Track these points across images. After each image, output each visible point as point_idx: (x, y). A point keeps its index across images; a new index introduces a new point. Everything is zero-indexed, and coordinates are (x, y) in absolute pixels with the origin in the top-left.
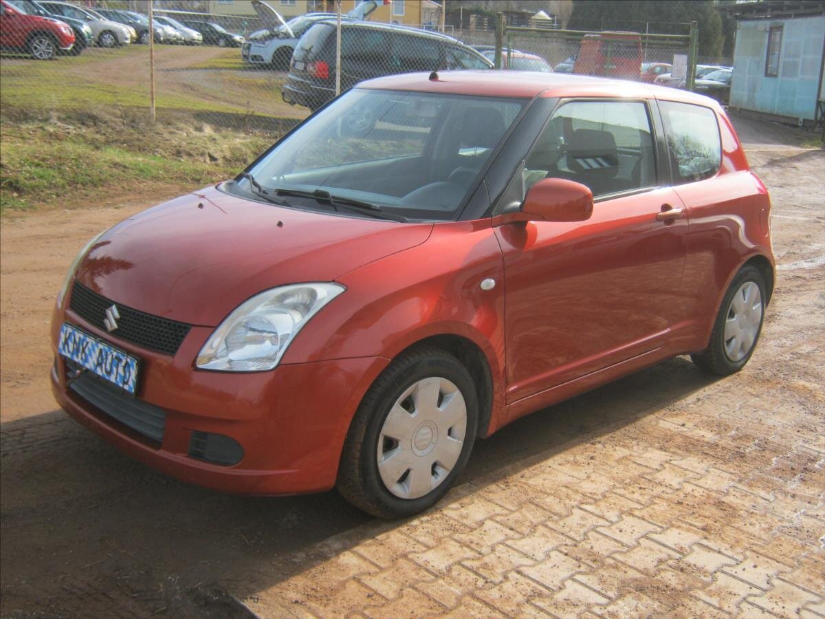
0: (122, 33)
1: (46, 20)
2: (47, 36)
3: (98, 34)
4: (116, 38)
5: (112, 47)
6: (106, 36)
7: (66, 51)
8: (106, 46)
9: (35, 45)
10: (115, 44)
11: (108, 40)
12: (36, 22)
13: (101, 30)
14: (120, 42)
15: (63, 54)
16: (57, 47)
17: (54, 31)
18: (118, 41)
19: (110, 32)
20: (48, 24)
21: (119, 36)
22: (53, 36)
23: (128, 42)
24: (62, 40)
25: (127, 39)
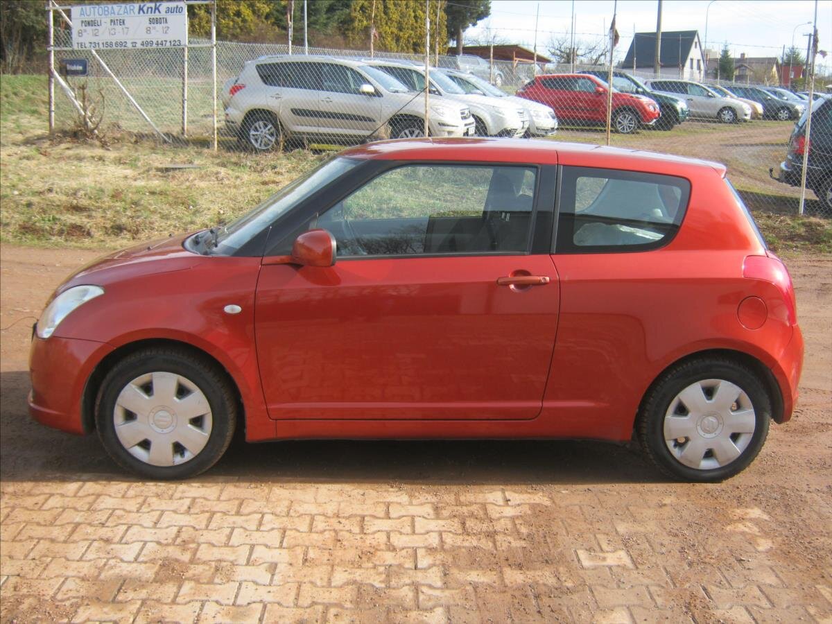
0: (742, 109)
1: (632, 97)
2: (632, 112)
3: (718, 110)
4: (735, 115)
5: (730, 123)
6: (725, 112)
7: (647, 125)
8: (725, 122)
9: (619, 120)
10: (733, 120)
11: (727, 116)
12: (624, 99)
13: (721, 106)
14: (739, 117)
15: (644, 129)
16: (639, 122)
17: (638, 108)
18: (736, 117)
19: (730, 109)
20: (634, 101)
21: (739, 113)
22: (637, 113)
23: (748, 118)
24: (645, 116)
25: (746, 115)
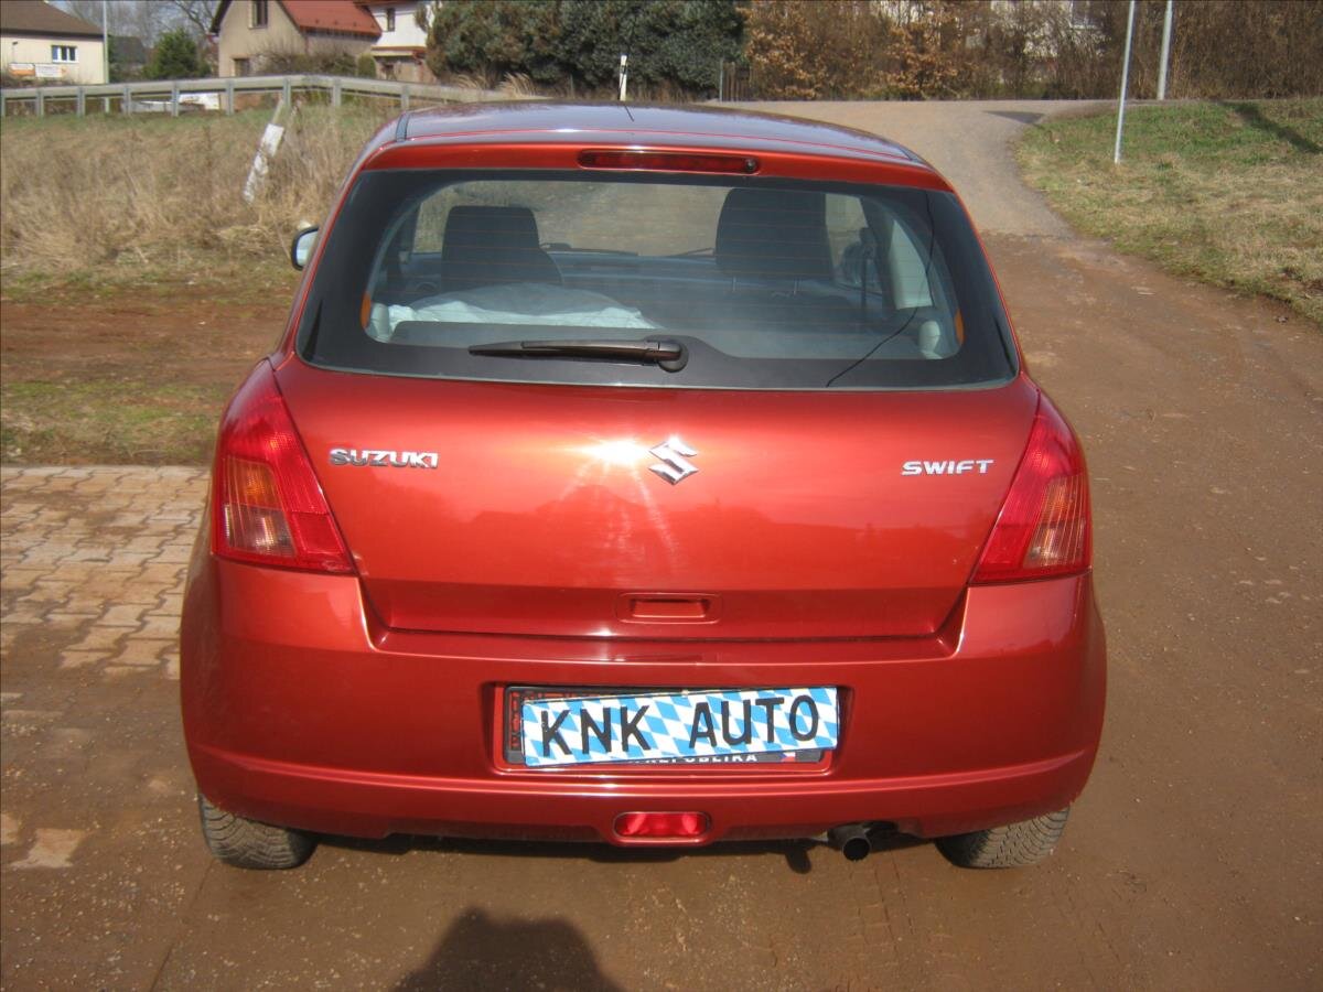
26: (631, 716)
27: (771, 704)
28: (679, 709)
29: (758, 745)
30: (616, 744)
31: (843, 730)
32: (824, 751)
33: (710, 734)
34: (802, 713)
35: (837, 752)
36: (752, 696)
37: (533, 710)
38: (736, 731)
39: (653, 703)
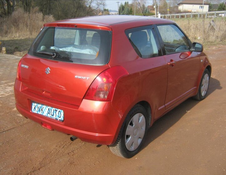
26: (42, 108)
27: (56, 111)
28: (47, 108)
29: (54, 117)
30: (41, 111)
31: (64, 118)
32: (61, 120)
33: (49, 113)
34: (59, 113)
35: (63, 121)
36: (54, 109)
37: (33, 104)
38: (52, 114)
39: (44, 106)
